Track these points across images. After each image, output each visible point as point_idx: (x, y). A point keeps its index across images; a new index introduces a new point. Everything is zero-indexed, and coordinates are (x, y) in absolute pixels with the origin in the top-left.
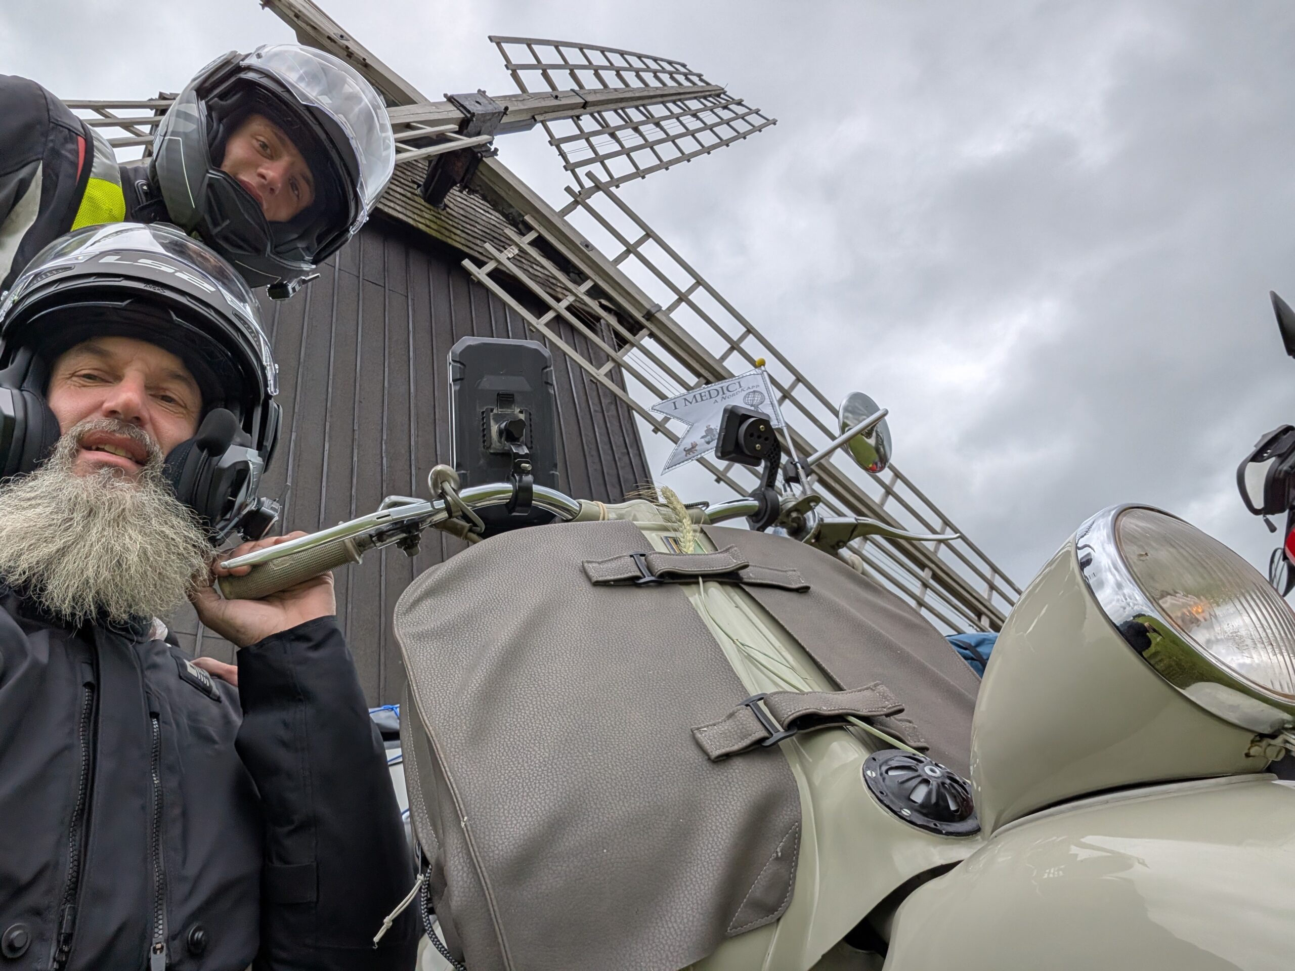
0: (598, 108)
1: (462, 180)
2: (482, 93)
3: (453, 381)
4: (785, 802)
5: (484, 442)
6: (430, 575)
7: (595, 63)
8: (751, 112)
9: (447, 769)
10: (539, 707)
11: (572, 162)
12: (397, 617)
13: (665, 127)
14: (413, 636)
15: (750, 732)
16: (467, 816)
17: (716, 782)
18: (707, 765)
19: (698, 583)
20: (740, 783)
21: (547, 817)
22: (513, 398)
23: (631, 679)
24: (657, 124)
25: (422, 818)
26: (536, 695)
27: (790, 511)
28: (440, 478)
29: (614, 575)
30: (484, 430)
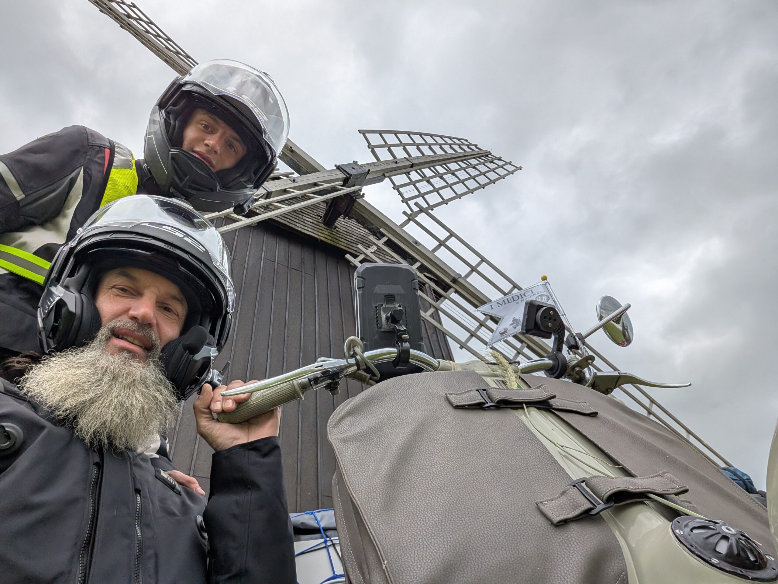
0: (419, 167)
1: (345, 212)
2: (355, 163)
3: (358, 288)
4: (612, 557)
5: (377, 324)
6: (349, 403)
7: (417, 142)
8: (507, 163)
9: (370, 527)
10: (428, 486)
11: (406, 197)
12: (329, 429)
13: (458, 175)
14: (341, 440)
15: (579, 505)
16: (387, 559)
17: (559, 541)
18: (551, 529)
19: (523, 408)
20: (577, 541)
21: (442, 563)
22: (394, 298)
23: (488, 469)
24: (453, 174)
25: (352, 565)
26: (425, 479)
27: (574, 367)
28: (352, 344)
29: (467, 402)
30: (377, 317)
